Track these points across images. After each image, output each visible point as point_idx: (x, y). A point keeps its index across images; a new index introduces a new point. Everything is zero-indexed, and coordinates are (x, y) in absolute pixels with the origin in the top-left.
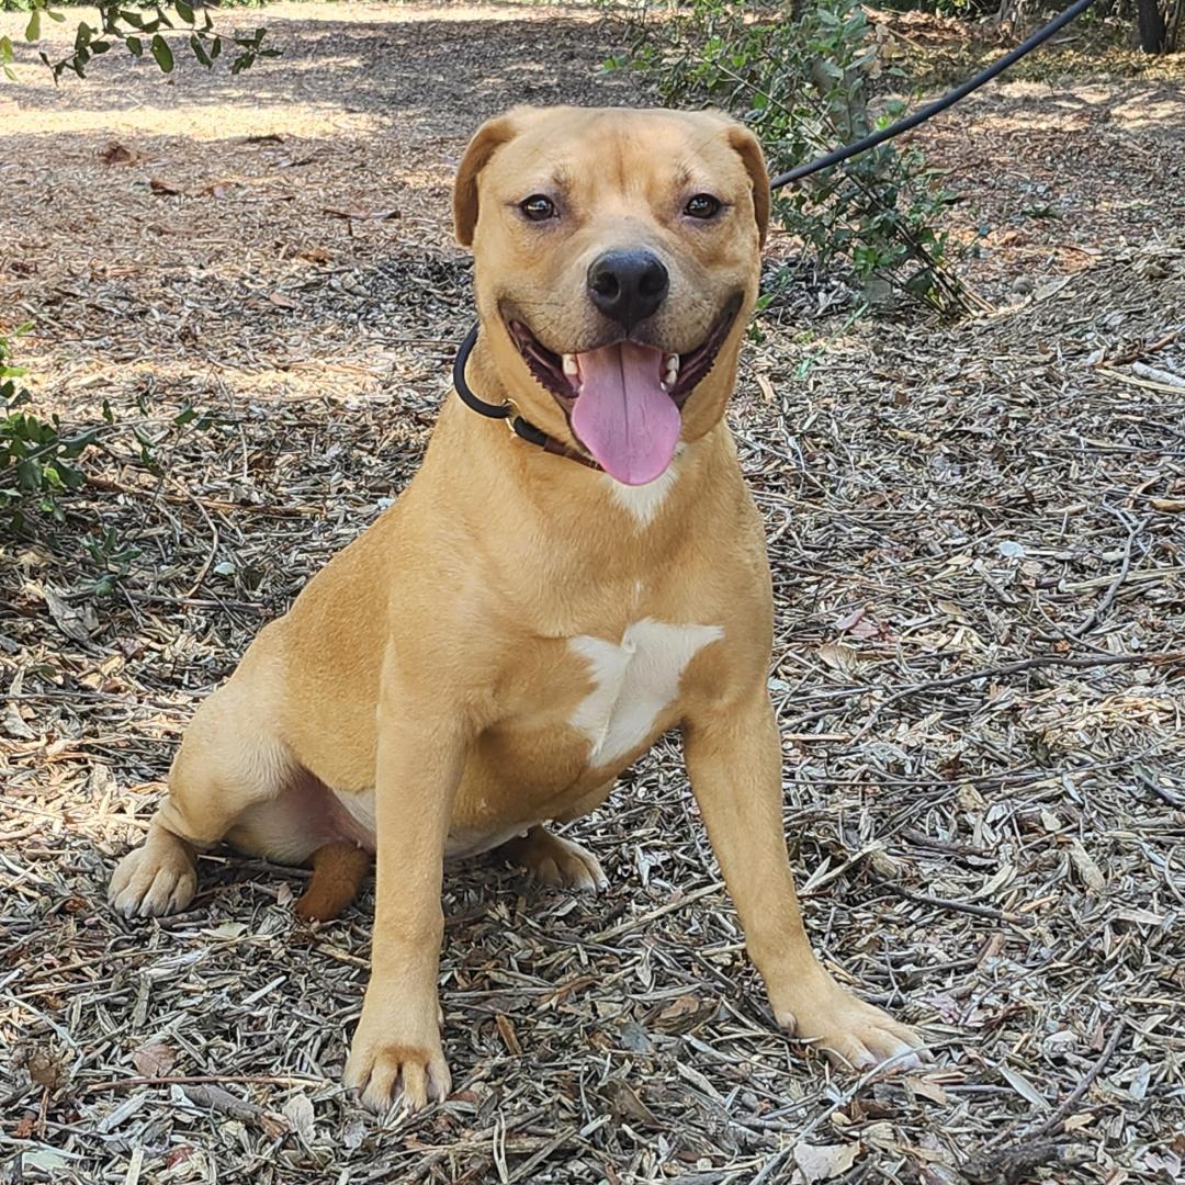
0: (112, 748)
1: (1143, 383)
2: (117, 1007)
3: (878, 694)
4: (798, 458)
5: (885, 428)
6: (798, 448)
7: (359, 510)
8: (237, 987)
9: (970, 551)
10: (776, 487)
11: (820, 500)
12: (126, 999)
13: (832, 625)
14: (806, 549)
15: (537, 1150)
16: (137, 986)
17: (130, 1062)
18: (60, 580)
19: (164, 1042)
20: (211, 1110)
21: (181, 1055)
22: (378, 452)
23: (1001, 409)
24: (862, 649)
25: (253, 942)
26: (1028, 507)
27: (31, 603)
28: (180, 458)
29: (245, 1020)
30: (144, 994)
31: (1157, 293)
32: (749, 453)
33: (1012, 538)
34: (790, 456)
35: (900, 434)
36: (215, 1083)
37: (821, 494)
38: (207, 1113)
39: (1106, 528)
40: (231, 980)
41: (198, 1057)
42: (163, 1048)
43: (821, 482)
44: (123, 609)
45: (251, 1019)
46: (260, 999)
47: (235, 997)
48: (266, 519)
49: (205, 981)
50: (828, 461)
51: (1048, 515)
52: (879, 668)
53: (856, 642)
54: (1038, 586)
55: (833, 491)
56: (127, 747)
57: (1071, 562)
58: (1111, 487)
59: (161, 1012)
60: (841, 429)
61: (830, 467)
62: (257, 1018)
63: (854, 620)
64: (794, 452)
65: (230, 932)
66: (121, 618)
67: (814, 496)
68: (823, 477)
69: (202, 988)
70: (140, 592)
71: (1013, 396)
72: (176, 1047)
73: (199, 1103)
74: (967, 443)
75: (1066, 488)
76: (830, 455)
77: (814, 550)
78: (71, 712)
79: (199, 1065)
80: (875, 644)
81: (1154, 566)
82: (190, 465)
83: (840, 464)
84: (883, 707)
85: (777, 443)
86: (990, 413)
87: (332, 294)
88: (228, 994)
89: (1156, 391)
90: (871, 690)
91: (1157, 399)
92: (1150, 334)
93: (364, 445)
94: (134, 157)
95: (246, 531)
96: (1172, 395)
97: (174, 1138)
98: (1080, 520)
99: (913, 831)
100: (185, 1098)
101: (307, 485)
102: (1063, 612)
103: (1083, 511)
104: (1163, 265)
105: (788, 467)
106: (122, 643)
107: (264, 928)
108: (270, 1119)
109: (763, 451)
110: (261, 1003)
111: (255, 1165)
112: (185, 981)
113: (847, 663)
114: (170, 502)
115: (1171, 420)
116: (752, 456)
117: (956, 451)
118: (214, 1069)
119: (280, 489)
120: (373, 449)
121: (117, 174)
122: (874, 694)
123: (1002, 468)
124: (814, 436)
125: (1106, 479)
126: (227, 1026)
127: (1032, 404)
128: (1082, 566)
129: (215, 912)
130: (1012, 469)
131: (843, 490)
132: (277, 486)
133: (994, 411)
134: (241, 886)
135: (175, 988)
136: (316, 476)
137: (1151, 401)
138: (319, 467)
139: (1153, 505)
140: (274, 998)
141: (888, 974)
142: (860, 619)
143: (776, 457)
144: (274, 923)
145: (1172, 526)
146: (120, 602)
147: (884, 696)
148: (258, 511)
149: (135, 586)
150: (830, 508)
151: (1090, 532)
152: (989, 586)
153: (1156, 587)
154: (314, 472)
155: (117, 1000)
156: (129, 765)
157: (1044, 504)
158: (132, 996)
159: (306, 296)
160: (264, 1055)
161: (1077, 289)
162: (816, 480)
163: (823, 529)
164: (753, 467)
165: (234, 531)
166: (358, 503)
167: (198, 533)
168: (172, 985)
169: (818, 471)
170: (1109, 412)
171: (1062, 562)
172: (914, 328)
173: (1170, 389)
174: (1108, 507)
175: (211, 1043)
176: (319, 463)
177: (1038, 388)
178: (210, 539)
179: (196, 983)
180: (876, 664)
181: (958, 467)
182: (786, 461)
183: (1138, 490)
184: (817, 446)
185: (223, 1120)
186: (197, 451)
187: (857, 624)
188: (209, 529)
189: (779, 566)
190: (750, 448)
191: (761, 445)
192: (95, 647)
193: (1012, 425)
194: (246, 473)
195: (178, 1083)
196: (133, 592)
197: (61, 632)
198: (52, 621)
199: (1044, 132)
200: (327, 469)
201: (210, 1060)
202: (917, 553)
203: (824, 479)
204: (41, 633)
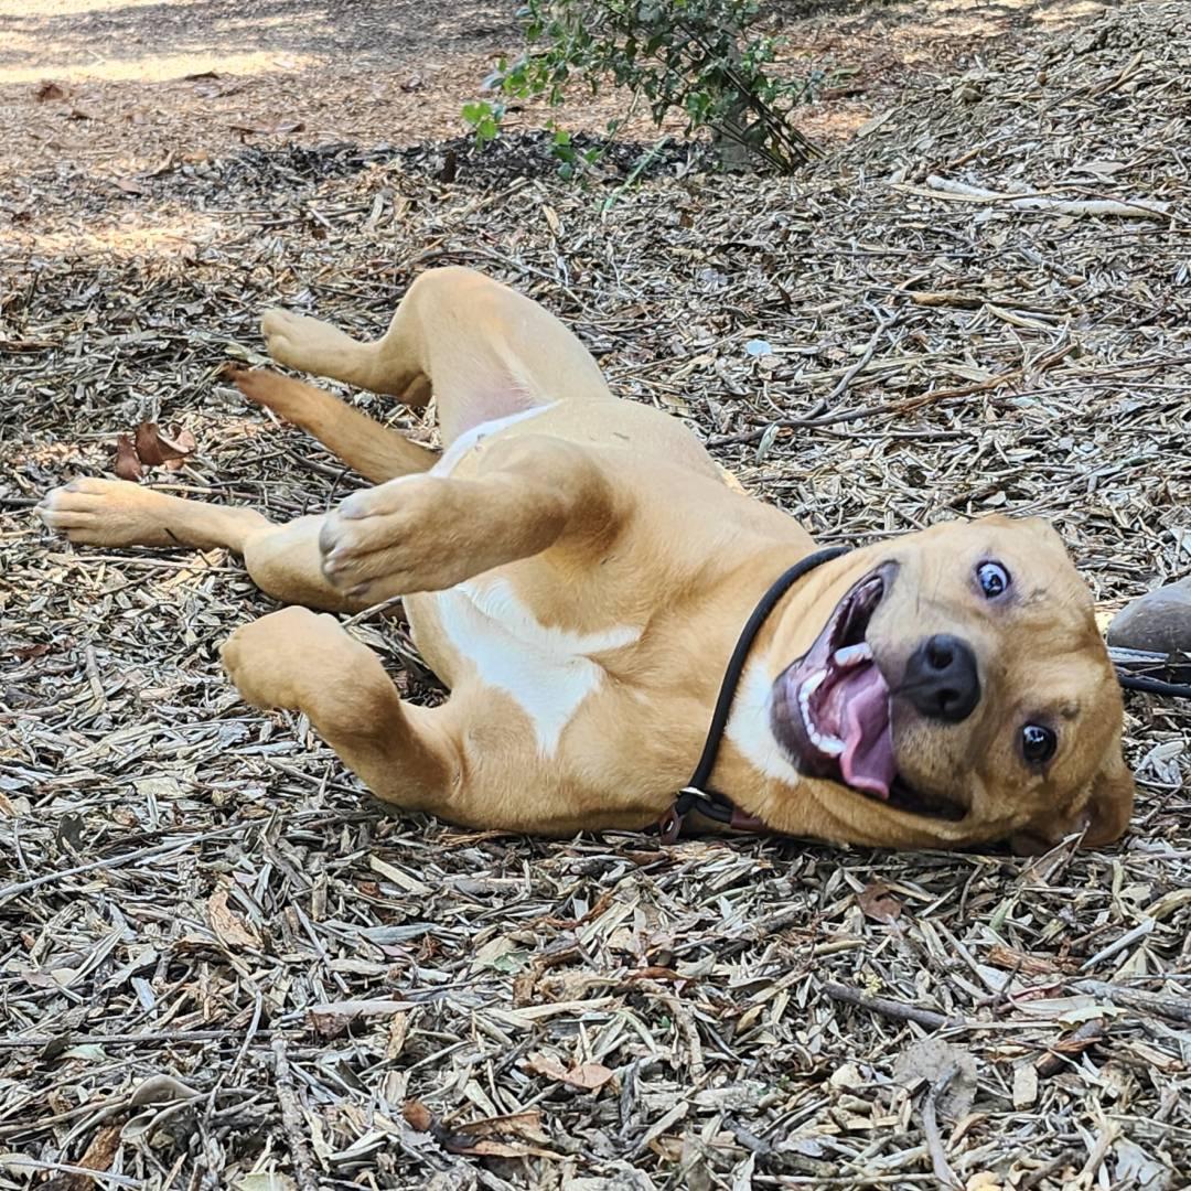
1: (935, 194)
4: (564, 278)
5: (662, 247)
6: (566, 268)
7: (98, 342)
9: (715, 352)
11: (576, 315)
22: (140, 292)
23: (783, 224)
26: (786, 308)
31: (970, 116)
32: (517, 276)
33: (762, 337)
34: (557, 276)
35: (675, 251)
37: (578, 309)
39: (859, 324)
43: (582, 299)
50: (594, 279)
51: (803, 314)
54: (775, 378)
55: (592, 305)
57: (815, 356)
58: (876, 286)
60: (617, 250)
61: (596, 284)
64: (562, 273)
67: (572, 311)
68: (586, 294)
71: (798, 211)
74: (740, 256)
75: (828, 289)
76: (598, 274)
81: (901, 355)
83: (606, 280)
85: (546, 265)
86: (772, 228)
87: (184, 180)
89: (946, 201)
91: (947, 209)
92: (954, 152)
93: (131, 288)
94: (67, 95)
96: (962, 203)
98: (836, 317)
101: (57, 323)
102: (793, 401)
103: (840, 308)
104: (978, 88)
105: (554, 287)
109: (531, 273)
115: (957, 227)
116: (520, 280)
117: (726, 263)
119: (28, 328)
120: (137, 291)
121: (45, 110)
123: (770, 276)
124: (583, 255)
125: (870, 279)
127: (817, 218)
128: (828, 361)
130: (781, 276)
131: (604, 304)
132: (26, 325)
133: (776, 226)
136: (67, 315)
137: (941, 210)
138: (74, 307)
139: (914, 301)
143: (544, 279)
145: (930, 319)
151: (844, 328)
152: (723, 382)
153: (898, 375)
154: (68, 311)
157: (800, 303)
159: (158, 183)
161: (898, 122)
162: (577, 298)
166: (99, 336)
169: (583, 288)
170: (894, 221)
171: (808, 357)
172: (745, 178)
173: (961, 197)
174: (868, 305)
176: (74, 303)
177: (825, 202)
181: (725, 278)
182: (553, 281)
183: (902, 286)
184: (586, 265)
190: (517, 271)
191: (530, 268)
193: (792, 238)
199: (963, 38)
200: (82, 308)
202: (659, 356)
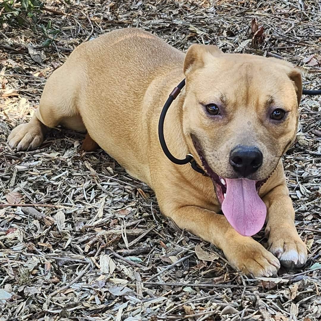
0: (31, 93)
2: (6, 179)
3: (314, 84)
4: (302, 7)
6: (302, 4)
7: (144, 22)
8: (50, 174)
10: (293, 18)
11: (307, 22)
12: (10, 177)
13: (301, 61)
14: (298, 36)
15: (140, 234)
16: (13, 172)
17: (5, 199)
18: (34, 42)
19: (18, 191)
20: (28, 216)
21: (24, 197)
22: (156, 5)
24: (311, 69)
25: (60, 159)
27: (23, 49)
28: (88, 5)
29: (50, 186)
30: (15, 175)
34: (299, 7)
36: (34, 207)
37: (308, 20)
38: (27, 217)
40: (48, 171)
41: (30, 197)
42: (18, 194)
43: (309, 16)
44: (55, 53)
45: (53, 185)
46: (58, 178)
47: (49, 177)
48: (112, 25)
49: (39, 172)
50: (312, 9)
52: (316, 76)
53: (309, 67)
55: (312, 18)
56: (36, 93)
59: (22, 182)
61: (313, 10)
62: (55, 185)
63: (310, 59)
64: (301, 5)
65: (54, 155)
66: (54, 56)
67: (305, 20)
69: (37, 174)
70: (61, 47)
72: (23, 194)
73: (25, 213)
76: (313, 7)
77: (301, 37)
78: (22, 82)
79: (30, 200)
80: (316, 68)
82: (90, 8)
83: (316, 9)
84: (314, 89)
85: (295, 2)
88: (47, 176)
90: (312, 83)
93: (152, 2)
95: (104, 29)
97: (13, 225)
99: (316, 131)
100: (21, 212)
101: (129, 14)
105: (298, 11)
106: (53, 64)
107: (66, 154)
108: (48, 219)
109: (290, 5)
110: (58, 180)
111: (39, 236)
112: (32, 171)
113: (305, 74)
114: (80, 19)
116: (286, 7)
118: (35, 202)
119: (119, 16)
120: (154, 4)
122: (313, 84)
126: (43, 187)
129: (50, 149)
131: (316, 18)
132: (118, 14)
134: (61, 140)
135: (27, 173)
136: (132, 12)
138: (134, 9)
140: (62, 178)
141: (296, 177)
142: (312, 59)
143: (294, 7)
144: (70, 153)
146: (54, 50)
147: (316, 85)
148: (109, 22)
149: (60, 45)
150: (310, 24)
154: (132, 10)
155: (6, 177)
156: (36, 99)
158: (11, 175)
160: (55, 198)
162: (307, 15)
163: (305, 30)
164: (285, 11)
165: (100, 29)
166: (144, 20)
167: (87, 29)
168: (26, 172)
169: (309, 12)
175: (35, 192)
176: (134, 7)
178: (90, 31)
179: (36, 172)
180: (316, 74)
182: (297, 9)
184: (309, 3)
185: (33, 220)
186: (94, 3)
187: (310, 61)
188: (91, 28)
189: (287, 41)
191: (289, 3)
192: (43, 65)
194: (109, 10)
195: (20, 206)
196: (59, 47)
197: (32, 60)
198: (29, 56)
200: (137, 9)
201: (35, 199)
203: (310, 14)
204: (25, 60)
